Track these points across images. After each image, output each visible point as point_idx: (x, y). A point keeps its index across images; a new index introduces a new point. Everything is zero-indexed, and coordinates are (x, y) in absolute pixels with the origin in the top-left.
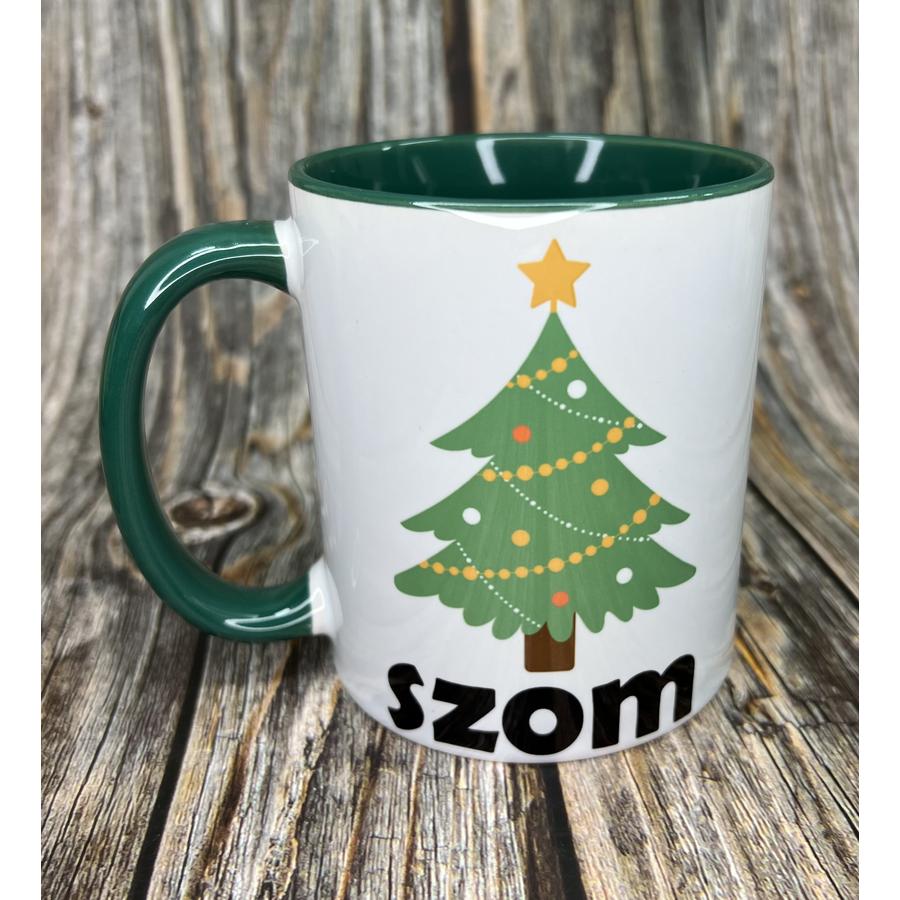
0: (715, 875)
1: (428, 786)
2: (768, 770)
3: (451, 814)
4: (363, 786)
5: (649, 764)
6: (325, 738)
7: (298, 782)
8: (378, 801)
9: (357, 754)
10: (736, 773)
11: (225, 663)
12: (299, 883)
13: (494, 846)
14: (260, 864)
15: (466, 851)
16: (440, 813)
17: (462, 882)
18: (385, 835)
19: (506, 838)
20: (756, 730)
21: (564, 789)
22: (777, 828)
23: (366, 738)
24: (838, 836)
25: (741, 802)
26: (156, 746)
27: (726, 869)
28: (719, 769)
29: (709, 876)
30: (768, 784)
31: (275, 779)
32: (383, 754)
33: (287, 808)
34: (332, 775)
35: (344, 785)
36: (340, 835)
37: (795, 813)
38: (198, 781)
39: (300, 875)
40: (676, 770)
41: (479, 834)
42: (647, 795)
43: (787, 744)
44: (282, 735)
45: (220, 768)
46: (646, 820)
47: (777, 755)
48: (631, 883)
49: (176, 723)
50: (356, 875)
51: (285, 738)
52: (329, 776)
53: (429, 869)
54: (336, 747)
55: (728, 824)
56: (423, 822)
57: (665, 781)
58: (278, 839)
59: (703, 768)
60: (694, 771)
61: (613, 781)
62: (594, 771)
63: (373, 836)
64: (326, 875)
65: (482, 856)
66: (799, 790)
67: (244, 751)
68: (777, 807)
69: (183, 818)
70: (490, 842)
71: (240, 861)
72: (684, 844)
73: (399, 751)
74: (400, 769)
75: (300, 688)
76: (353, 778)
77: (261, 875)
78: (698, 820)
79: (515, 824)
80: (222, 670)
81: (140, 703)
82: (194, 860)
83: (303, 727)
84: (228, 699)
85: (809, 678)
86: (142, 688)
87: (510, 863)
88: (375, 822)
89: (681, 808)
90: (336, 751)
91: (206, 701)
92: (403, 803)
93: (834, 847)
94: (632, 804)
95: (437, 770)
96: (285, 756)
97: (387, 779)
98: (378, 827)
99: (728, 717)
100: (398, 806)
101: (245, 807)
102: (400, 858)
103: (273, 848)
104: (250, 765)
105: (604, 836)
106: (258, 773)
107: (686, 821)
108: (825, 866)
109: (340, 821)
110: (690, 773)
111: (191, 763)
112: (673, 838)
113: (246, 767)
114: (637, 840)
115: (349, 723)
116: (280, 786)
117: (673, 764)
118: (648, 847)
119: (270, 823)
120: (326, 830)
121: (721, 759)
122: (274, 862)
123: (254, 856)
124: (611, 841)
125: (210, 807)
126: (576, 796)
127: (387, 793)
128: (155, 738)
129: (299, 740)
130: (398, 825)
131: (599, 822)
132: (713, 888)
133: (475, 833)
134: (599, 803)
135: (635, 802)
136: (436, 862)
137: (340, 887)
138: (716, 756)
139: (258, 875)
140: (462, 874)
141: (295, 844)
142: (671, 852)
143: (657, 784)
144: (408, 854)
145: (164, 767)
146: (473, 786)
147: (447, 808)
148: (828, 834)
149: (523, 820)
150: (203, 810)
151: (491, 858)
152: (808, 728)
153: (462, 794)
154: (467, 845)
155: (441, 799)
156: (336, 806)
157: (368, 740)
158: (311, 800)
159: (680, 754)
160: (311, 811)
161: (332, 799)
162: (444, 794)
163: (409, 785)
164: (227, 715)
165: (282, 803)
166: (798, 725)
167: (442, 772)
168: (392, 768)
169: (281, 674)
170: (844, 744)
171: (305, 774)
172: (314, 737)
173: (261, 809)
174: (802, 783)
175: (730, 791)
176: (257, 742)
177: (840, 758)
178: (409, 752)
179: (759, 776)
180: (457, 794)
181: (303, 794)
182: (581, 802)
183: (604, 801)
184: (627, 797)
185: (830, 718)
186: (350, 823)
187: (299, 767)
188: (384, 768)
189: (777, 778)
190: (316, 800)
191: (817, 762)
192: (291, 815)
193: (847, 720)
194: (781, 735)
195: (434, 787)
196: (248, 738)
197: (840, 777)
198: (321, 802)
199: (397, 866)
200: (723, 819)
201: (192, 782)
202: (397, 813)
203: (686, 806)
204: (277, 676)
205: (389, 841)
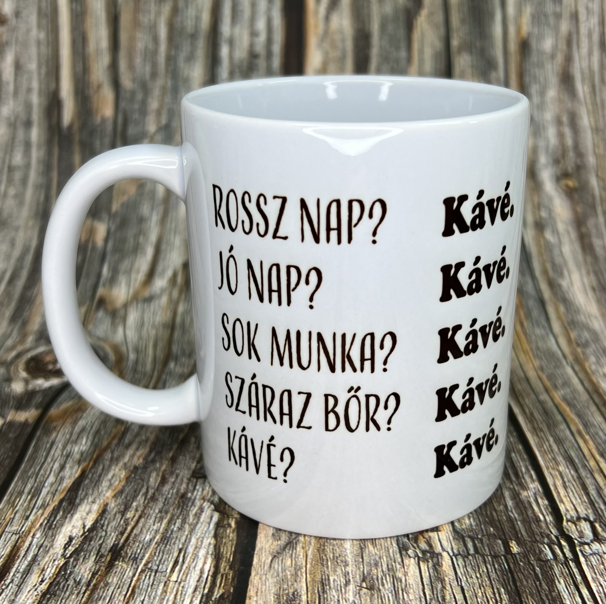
1: (148, 577)
2: (415, 587)
3: (158, 598)
4: (99, 573)
5: (323, 573)
6: (83, 537)
8: (108, 583)
9: (103, 550)
10: (388, 586)
11: (28, 480)
16: (150, 597)
20: (417, 555)
21: (250, 587)
23: (114, 539)
28: (376, 581)
30: (410, 595)
31: (37, 563)
32: (122, 552)
33: (38, 585)
34: (79, 564)
35: (85, 572)
40: (342, 579)
42: (312, 597)
43: (437, 567)
44: (52, 533)
47: (426, 575)
51: (54, 536)
52: (77, 564)
54: (89, 544)
57: (330, 588)
59: (364, 580)
60: (355, 581)
61: (290, 584)
62: (278, 575)
66: (433, 601)
67: (21, 543)
73: (135, 550)
74: (131, 563)
75: (78, 501)
76: (94, 567)
80: (24, 485)
83: (70, 528)
84: (22, 505)
85: (475, 520)
88: (99, 599)
90: (88, 547)
91: (6, 505)
92: (124, 587)
95: (158, 566)
96: (49, 548)
97: (119, 570)
99: (398, 545)
100: (120, 590)
101: (8, 581)
104: (22, 553)
106: (26, 558)
109: (74, 597)
110: (352, 582)
113: (18, 554)
115: (105, 528)
116: (39, 569)
117: (341, 575)
119: (22, 594)
121: (380, 575)
126: (257, 592)
127: (115, 579)
129: (62, 538)
134: (273, 599)
135: (300, 600)
138: (377, 572)
143: (323, 589)
146: (181, 580)
147: (155, 594)
152: (459, 557)
153: (171, 585)
155: (154, 586)
156: (74, 586)
157: (115, 541)
158: (58, 580)
159: (349, 569)
160: (55, 588)
161: (73, 581)
162: (158, 584)
163: (134, 575)
164: (18, 515)
165: (36, 581)
166: (451, 554)
167: (162, 567)
168: (125, 562)
169: (67, 489)
170: (483, 571)
171: (60, 562)
172: (75, 536)
173: (19, 584)
174: (438, 597)
175: (378, 598)
176: (33, 537)
177: (475, 581)
178: (142, 551)
179: (405, 589)
180: (167, 584)
181: (53, 576)
182: (259, 597)
183: (277, 598)
184: (296, 596)
185: (480, 551)
186: (80, 599)
187: (57, 557)
188: (119, 562)
189: (419, 592)
190: (61, 581)
191: (456, 583)
192: (39, 590)
193: (493, 554)
194: (435, 560)
195: (152, 578)
196: (27, 534)
197: (470, 596)
198: (64, 582)
202: (117, 595)
204: (63, 491)
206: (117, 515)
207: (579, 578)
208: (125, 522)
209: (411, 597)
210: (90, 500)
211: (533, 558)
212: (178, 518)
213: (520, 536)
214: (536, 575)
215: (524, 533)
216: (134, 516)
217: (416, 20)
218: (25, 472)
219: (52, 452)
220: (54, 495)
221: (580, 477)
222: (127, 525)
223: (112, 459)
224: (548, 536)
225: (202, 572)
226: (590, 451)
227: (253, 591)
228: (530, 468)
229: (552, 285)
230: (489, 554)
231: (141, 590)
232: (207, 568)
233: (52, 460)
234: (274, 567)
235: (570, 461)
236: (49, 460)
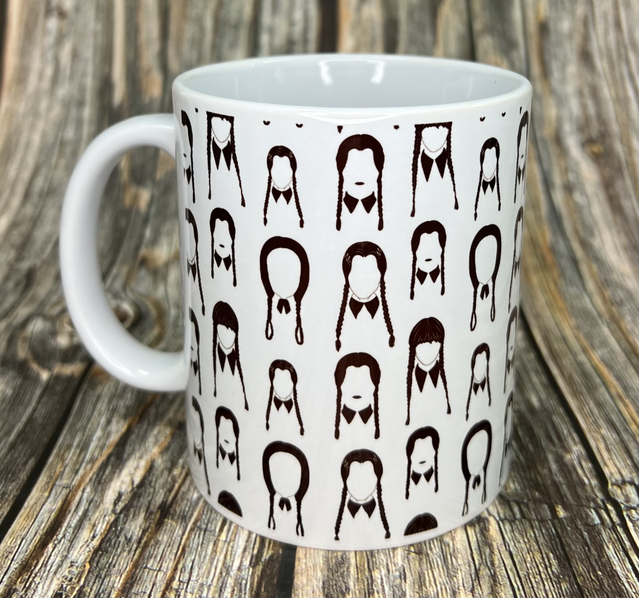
1: (197, 536)
2: (463, 552)
3: (208, 557)
4: (150, 530)
6: (132, 493)
7: (103, 522)
8: (158, 541)
9: (152, 507)
10: (436, 550)
11: (77, 434)
12: (82, 596)
13: (232, 584)
14: (59, 579)
15: (210, 585)
16: (200, 556)
18: (154, 568)
22: (454, 593)
23: (162, 496)
25: (432, 572)
26: (10, 488)
28: (423, 545)
30: (459, 560)
31: (88, 518)
32: (171, 509)
33: (89, 540)
34: (129, 520)
35: (136, 528)
36: (122, 564)
37: (473, 584)
38: (32, 516)
39: (84, 590)
41: (224, 574)
43: (484, 531)
44: (102, 488)
45: (52, 507)
46: (354, 577)
47: (473, 540)
49: (29, 473)
50: (125, 594)
51: (103, 491)
52: (127, 520)
53: (179, 596)
54: (139, 501)
55: (417, 587)
56: (185, 561)
58: (77, 562)
63: (146, 567)
64: (103, 592)
65: (221, 591)
66: (482, 567)
67: (71, 497)
68: (460, 578)
69: (14, 540)
70: (230, 581)
71: (45, 575)
73: (183, 508)
74: (180, 521)
75: (125, 456)
76: (144, 524)
77: (57, 587)
78: (394, 582)
79: (253, 569)
80: (73, 438)
81: (9, 456)
82: (13, 571)
83: (118, 484)
84: (71, 459)
85: (519, 484)
86: (13, 446)
87: (240, 597)
88: (150, 557)
89: (384, 571)
90: (137, 503)
91: (55, 459)
92: (174, 546)
94: (347, 565)
95: (207, 525)
96: (100, 503)
97: (168, 528)
98: (151, 561)
100: (170, 548)
101: (60, 536)
102: (160, 586)
103: (71, 569)
104: (73, 507)
105: (317, 587)
106: (77, 513)
107: (384, 581)
109: (125, 554)
111: (32, 503)
113: (69, 508)
114: (342, 592)
115: (153, 484)
116: (90, 524)
119: (75, 550)
120: (113, 559)
122: (68, 579)
123: (55, 573)
124: (321, 590)
125: (36, 534)
126: (306, 554)
127: (165, 537)
128: (12, 482)
129: (113, 493)
130: (166, 562)
131: (317, 575)
133: (221, 573)
134: (322, 562)
135: (349, 564)
136: (186, 591)
139: (54, 587)
141: (88, 566)
144: (167, 583)
145: (11, 504)
146: (230, 539)
147: (206, 553)
149: (260, 568)
150: (29, 537)
151: (227, 593)
152: (505, 522)
153: (220, 544)
154: (212, 581)
155: (203, 545)
156: (125, 542)
157: (164, 498)
158: (109, 536)
160: (106, 544)
161: (124, 538)
162: (207, 543)
163: (184, 533)
164: (67, 470)
165: (88, 537)
166: (498, 519)
167: (211, 526)
168: (174, 520)
169: (114, 444)
170: (531, 536)
171: (110, 517)
172: (125, 492)
173: (71, 540)
174: (486, 562)
175: (427, 562)
176: (83, 491)
177: (523, 545)
178: (191, 509)
179: (454, 554)
180: (216, 544)
181: (104, 532)
182: (308, 559)
183: (326, 561)
184: (345, 559)
185: (526, 516)
186: (132, 556)
187: (108, 512)
188: (168, 519)
189: (467, 557)
190: (112, 537)
191: (504, 548)
192: (91, 546)
193: (539, 518)
194: (482, 524)
195: (201, 537)
196: (77, 487)
197: (519, 561)
198: (115, 538)
199: (157, 590)
200: (414, 583)
201: (28, 516)
202: (168, 553)
203: (388, 571)
204: (111, 445)
205: (156, 572)
206: (165, 473)
207: (628, 544)
208: (172, 479)
209: (460, 562)
210: (138, 455)
211: (579, 522)
213: (565, 500)
214: (584, 540)
215: (569, 497)
216: (181, 474)
218: (73, 425)
219: (99, 406)
220: (102, 449)
221: (622, 441)
222: (174, 481)
223: (157, 415)
224: (594, 501)
227: (302, 553)
228: (572, 430)
229: (585, 245)
230: (535, 518)
231: (191, 549)
233: (99, 414)
235: (612, 425)
236: (96, 413)
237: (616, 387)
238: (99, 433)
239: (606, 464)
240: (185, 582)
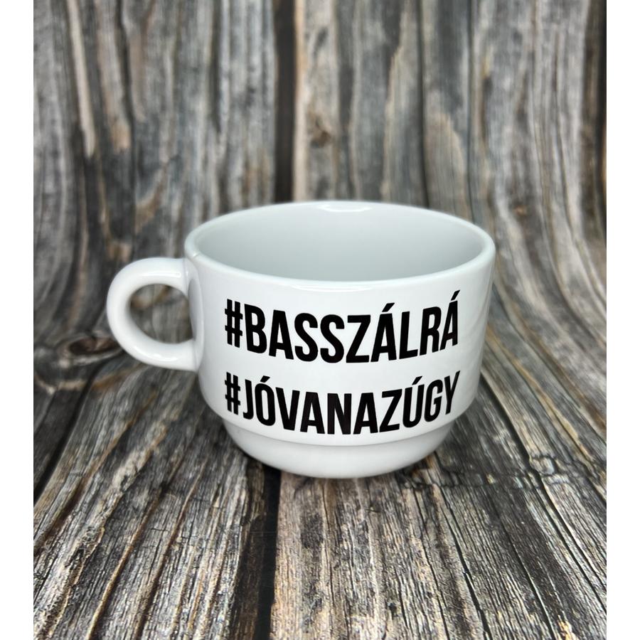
0: (359, 562)
1: (194, 505)
2: (413, 510)
3: (205, 520)
4: (154, 502)
5: (338, 501)
6: (136, 476)
7: (113, 498)
8: (162, 509)
9: (154, 486)
10: (391, 509)
11: (83, 434)
12: (100, 550)
13: (227, 538)
14: (79, 540)
15: (208, 540)
16: (198, 519)
17: (201, 556)
18: (160, 528)
19: (235, 534)
20: (412, 487)
21: (280, 512)
22: (407, 540)
23: (163, 478)
24: (445, 547)
25: (389, 525)
27: (367, 560)
28: (381, 506)
29: (355, 562)
30: (409, 516)
31: (100, 496)
32: (171, 487)
33: (103, 511)
34: (135, 496)
35: (141, 501)
36: (132, 527)
37: (422, 534)
38: (52, 497)
39: (102, 546)
40: (354, 505)
41: (219, 531)
42: (331, 518)
43: (429, 495)
44: (110, 474)
45: (67, 489)
46: (326, 531)
47: (421, 501)
48: (306, 562)
49: (46, 466)
50: (136, 548)
51: (111, 477)
52: (133, 496)
53: (183, 548)
54: (142, 481)
55: (377, 535)
56: (186, 523)
57: (345, 512)
58: (93, 527)
59: (371, 505)
60: (364, 506)
61: (312, 509)
62: (302, 503)
63: (153, 529)
64: (118, 547)
65: (217, 543)
66: (429, 521)
67: (84, 482)
68: (411, 529)
70: (225, 536)
71: (67, 537)
72: (345, 545)
73: (181, 485)
74: (179, 494)
75: (128, 449)
76: (148, 498)
77: (79, 545)
78: (358, 532)
79: (243, 527)
80: (81, 437)
82: (41, 536)
83: (124, 470)
84: (81, 453)
87: (234, 548)
88: (155, 521)
89: (350, 525)
90: (142, 483)
91: (67, 454)
92: (176, 512)
93: (441, 552)
94: (319, 522)
95: (202, 497)
96: (109, 485)
97: (169, 500)
98: (157, 524)
99: (396, 479)
100: (172, 514)
101: (77, 510)
102: (166, 541)
103: (89, 532)
104: (86, 489)
105: (297, 538)
106: (90, 493)
107: (351, 532)
108: (431, 563)
109: (134, 520)
110: (362, 507)
111: (51, 488)
112: (340, 541)
113: (83, 490)
114: (317, 541)
115: (154, 469)
116: (102, 500)
117: (353, 502)
118: (323, 545)
119: (91, 519)
120: (124, 523)
121: (384, 501)
122: (87, 539)
123: (76, 535)
124: (300, 540)
125: (56, 510)
126: (286, 516)
127: (167, 506)
129: (120, 477)
130: (169, 524)
131: (296, 530)
132: (356, 569)
133: (217, 530)
134: (299, 520)
135: (322, 521)
136: (188, 544)
137: (125, 554)
138: (382, 500)
139: (76, 545)
140: (202, 552)
141: (103, 530)
142: (336, 548)
143: (339, 512)
144: (171, 539)
146: (223, 507)
147: (203, 517)
148: (440, 545)
149: (248, 526)
150: (51, 512)
151: (223, 545)
152: (446, 487)
153: (214, 510)
154: (210, 536)
155: (200, 512)
156: (134, 512)
158: (120, 507)
159: (359, 497)
160: (118, 513)
161: (132, 509)
162: (203, 510)
163: (183, 503)
164: (78, 462)
165: (101, 509)
166: (440, 485)
167: (206, 498)
168: (174, 494)
169: (117, 441)
170: (467, 498)
171: (119, 494)
172: (129, 476)
173: (87, 512)
174: (432, 517)
175: (384, 518)
176: (94, 477)
177: (461, 505)
178: (188, 486)
179: (405, 511)
180: (211, 510)
181: (115, 505)
182: (288, 519)
183: (303, 519)
184: (318, 518)
185: (463, 483)
186: (140, 521)
187: (116, 491)
188: (169, 493)
189: (416, 513)
190: (122, 508)
191: (446, 507)
192: (104, 515)
193: (474, 484)
194: (427, 490)
195: (198, 505)
196: (89, 474)
197: (458, 515)
198: (125, 509)
199: (163, 545)
200: (375, 533)
201: (48, 497)
202: (171, 518)
203: (354, 525)
204: (114, 442)
205: (161, 532)
206: (163, 461)
207: (545, 501)
209: (411, 517)
210: (138, 447)
211: (506, 487)
212: (214, 461)
213: (494, 470)
214: (510, 500)
215: (497, 468)
216: (177, 460)
217: (394, 58)
218: (80, 428)
219: (101, 412)
220: (107, 445)
221: (541, 425)
222: (171, 465)
223: (152, 416)
224: (518, 471)
225: (239, 500)
226: (548, 404)
228: (500, 419)
230: (469, 484)
231: (190, 514)
232: (243, 497)
233: (101, 419)
234: (298, 498)
235: (532, 412)
236: (99, 418)
237: (536, 384)
238: (103, 432)
239: (527, 443)
240: (186, 538)
